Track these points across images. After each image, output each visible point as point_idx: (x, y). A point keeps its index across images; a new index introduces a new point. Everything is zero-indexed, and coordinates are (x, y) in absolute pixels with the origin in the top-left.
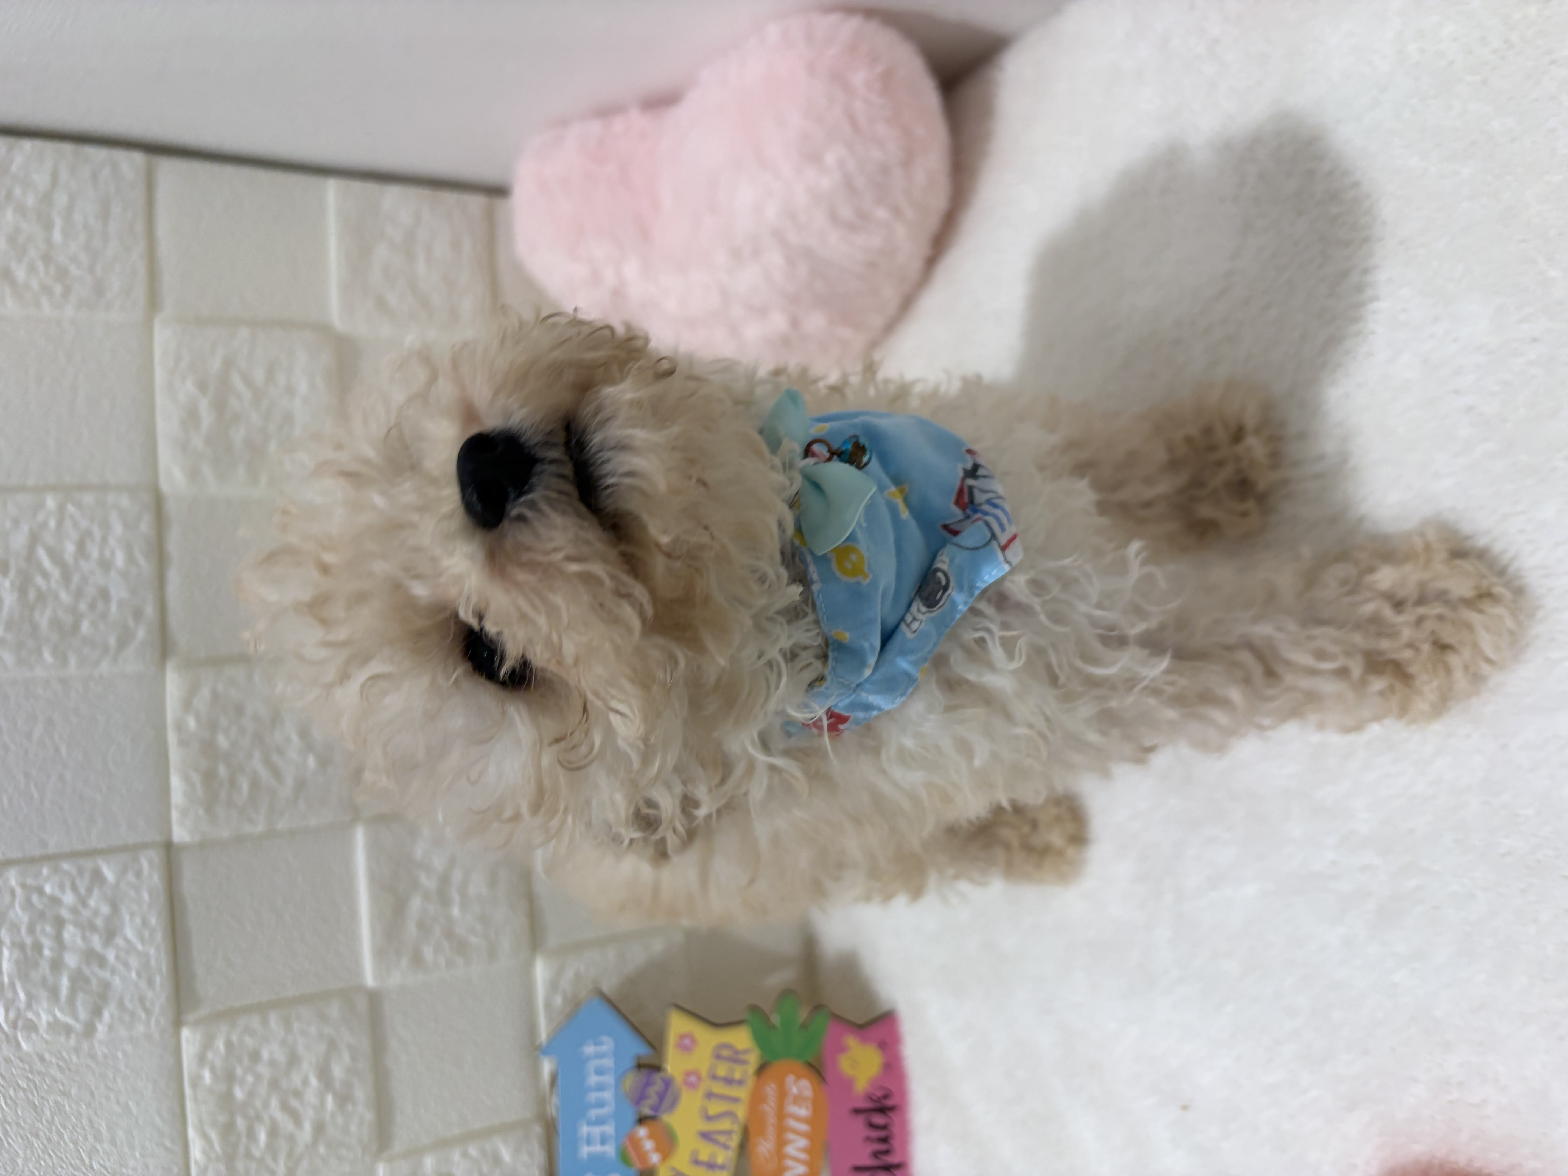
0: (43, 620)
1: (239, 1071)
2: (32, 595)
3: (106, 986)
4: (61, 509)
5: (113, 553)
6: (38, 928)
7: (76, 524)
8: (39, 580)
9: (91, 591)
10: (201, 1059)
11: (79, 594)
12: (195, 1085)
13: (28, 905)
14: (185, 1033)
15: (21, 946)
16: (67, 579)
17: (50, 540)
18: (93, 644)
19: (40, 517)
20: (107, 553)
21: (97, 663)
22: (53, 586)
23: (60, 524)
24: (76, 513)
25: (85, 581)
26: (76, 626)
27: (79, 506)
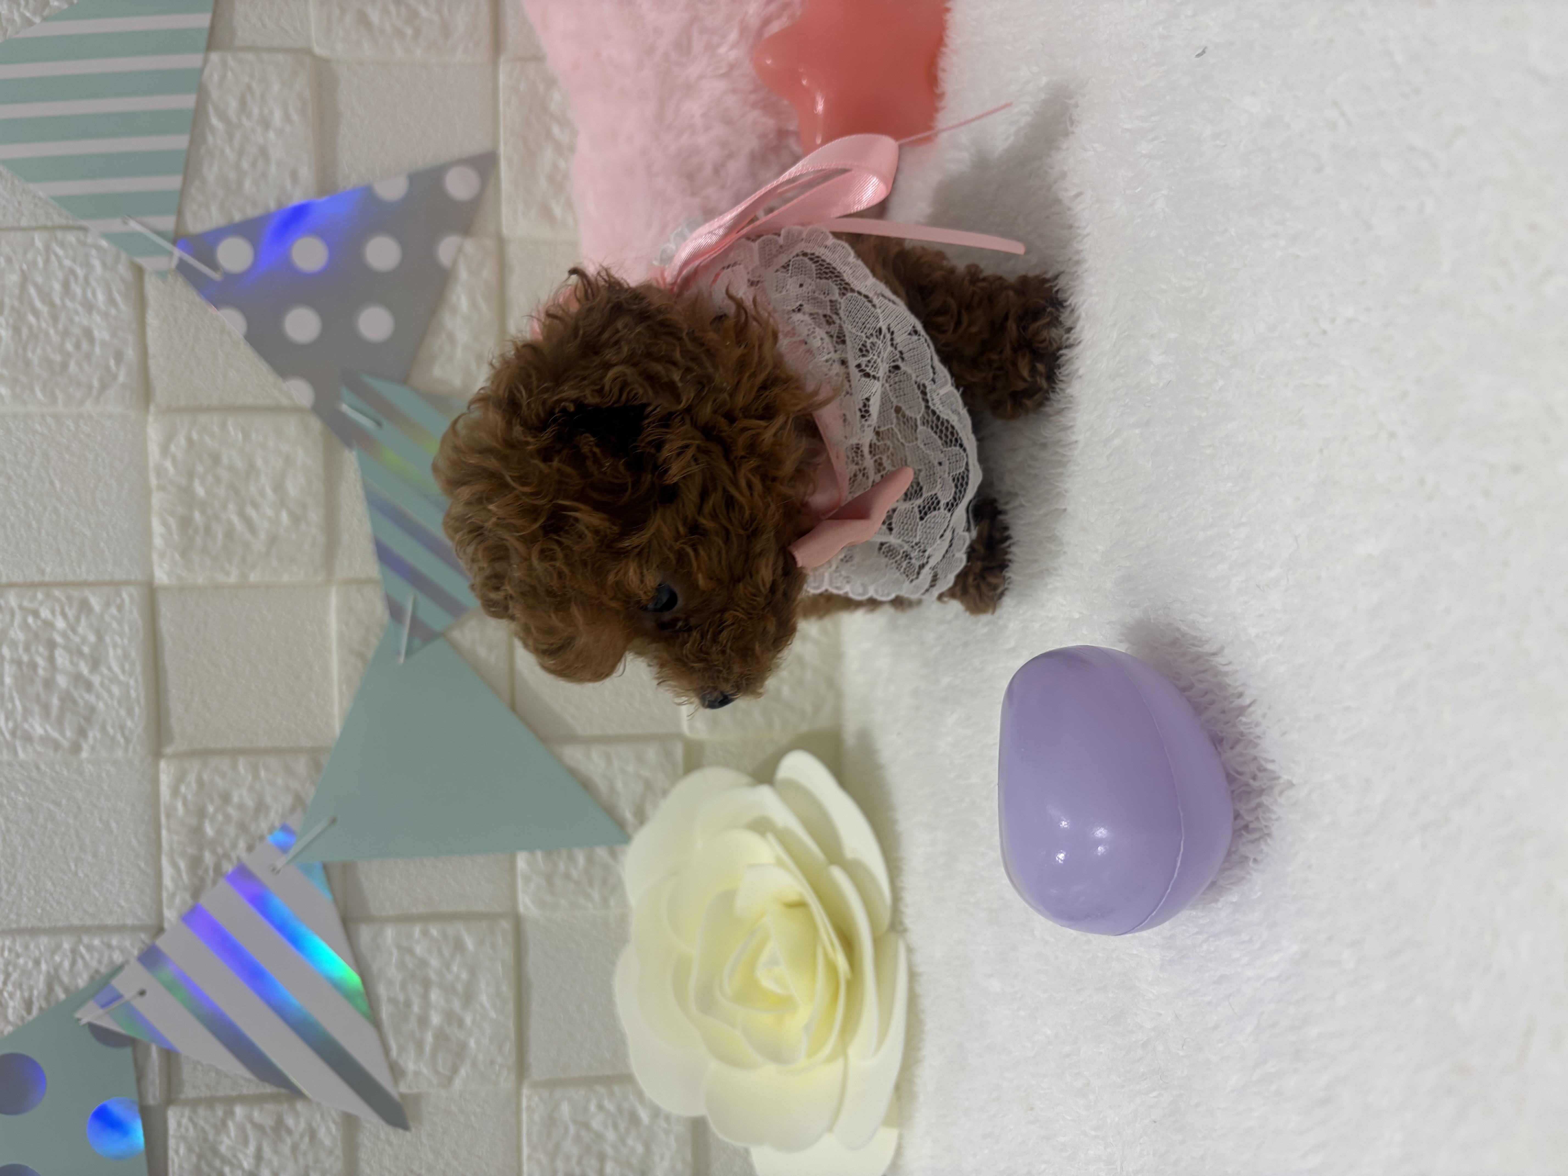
0: (34, 357)
1: (211, 809)
2: (25, 332)
3: (92, 709)
4: (48, 248)
5: (94, 294)
6: (33, 649)
7: (61, 265)
8: (31, 319)
9: (76, 331)
10: (175, 791)
11: (65, 334)
12: (168, 816)
13: (25, 626)
14: (163, 764)
15: (19, 663)
16: (55, 319)
17: (39, 280)
18: (79, 384)
19: (30, 256)
20: (89, 294)
21: (82, 402)
22: (44, 325)
23: (47, 261)
24: (60, 252)
25: (71, 321)
26: (65, 366)
27: (62, 245)
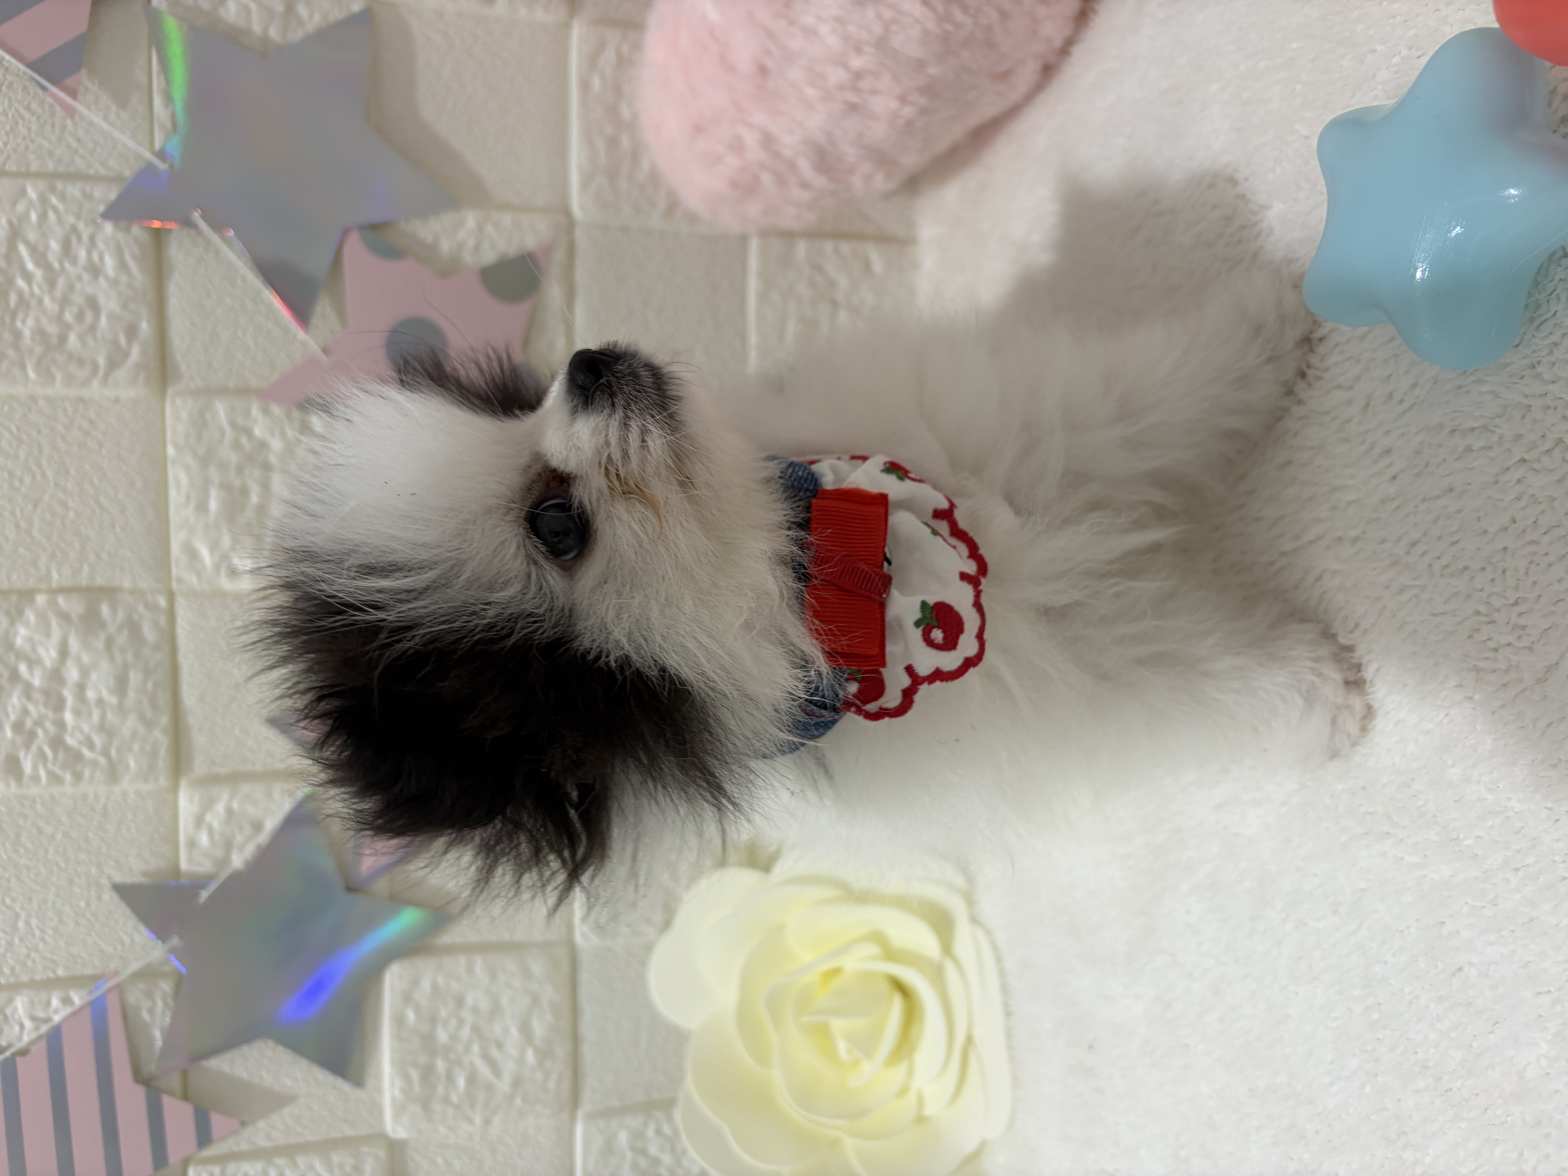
0: (26, 329)
4: (43, 200)
5: (101, 257)
7: (60, 221)
8: (21, 283)
9: (78, 299)
10: (199, 821)
11: (64, 302)
14: (183, 792)
16: (51, 284)
17: (32, 236)
18: (81, 362)
19: (20, 207)
20: (95, 257)
21: (86, 383)
22: (36, 290)
23: (43, 217)
24: (61, 207)
25: (71, 288)
26: (63, 339)
27: (63, 197)
